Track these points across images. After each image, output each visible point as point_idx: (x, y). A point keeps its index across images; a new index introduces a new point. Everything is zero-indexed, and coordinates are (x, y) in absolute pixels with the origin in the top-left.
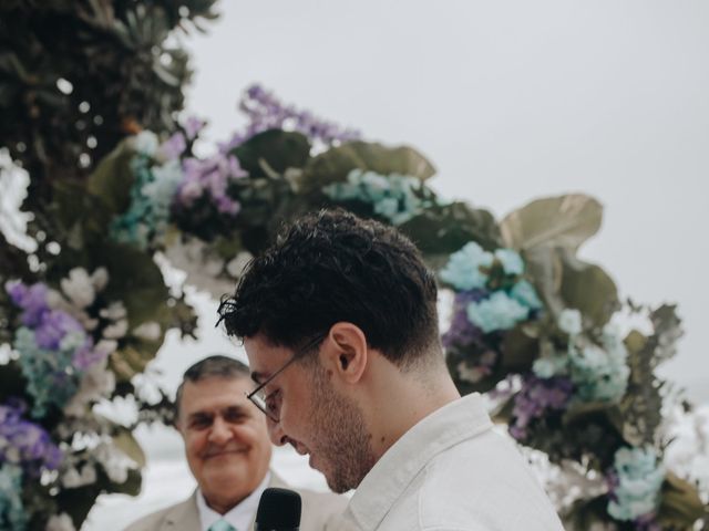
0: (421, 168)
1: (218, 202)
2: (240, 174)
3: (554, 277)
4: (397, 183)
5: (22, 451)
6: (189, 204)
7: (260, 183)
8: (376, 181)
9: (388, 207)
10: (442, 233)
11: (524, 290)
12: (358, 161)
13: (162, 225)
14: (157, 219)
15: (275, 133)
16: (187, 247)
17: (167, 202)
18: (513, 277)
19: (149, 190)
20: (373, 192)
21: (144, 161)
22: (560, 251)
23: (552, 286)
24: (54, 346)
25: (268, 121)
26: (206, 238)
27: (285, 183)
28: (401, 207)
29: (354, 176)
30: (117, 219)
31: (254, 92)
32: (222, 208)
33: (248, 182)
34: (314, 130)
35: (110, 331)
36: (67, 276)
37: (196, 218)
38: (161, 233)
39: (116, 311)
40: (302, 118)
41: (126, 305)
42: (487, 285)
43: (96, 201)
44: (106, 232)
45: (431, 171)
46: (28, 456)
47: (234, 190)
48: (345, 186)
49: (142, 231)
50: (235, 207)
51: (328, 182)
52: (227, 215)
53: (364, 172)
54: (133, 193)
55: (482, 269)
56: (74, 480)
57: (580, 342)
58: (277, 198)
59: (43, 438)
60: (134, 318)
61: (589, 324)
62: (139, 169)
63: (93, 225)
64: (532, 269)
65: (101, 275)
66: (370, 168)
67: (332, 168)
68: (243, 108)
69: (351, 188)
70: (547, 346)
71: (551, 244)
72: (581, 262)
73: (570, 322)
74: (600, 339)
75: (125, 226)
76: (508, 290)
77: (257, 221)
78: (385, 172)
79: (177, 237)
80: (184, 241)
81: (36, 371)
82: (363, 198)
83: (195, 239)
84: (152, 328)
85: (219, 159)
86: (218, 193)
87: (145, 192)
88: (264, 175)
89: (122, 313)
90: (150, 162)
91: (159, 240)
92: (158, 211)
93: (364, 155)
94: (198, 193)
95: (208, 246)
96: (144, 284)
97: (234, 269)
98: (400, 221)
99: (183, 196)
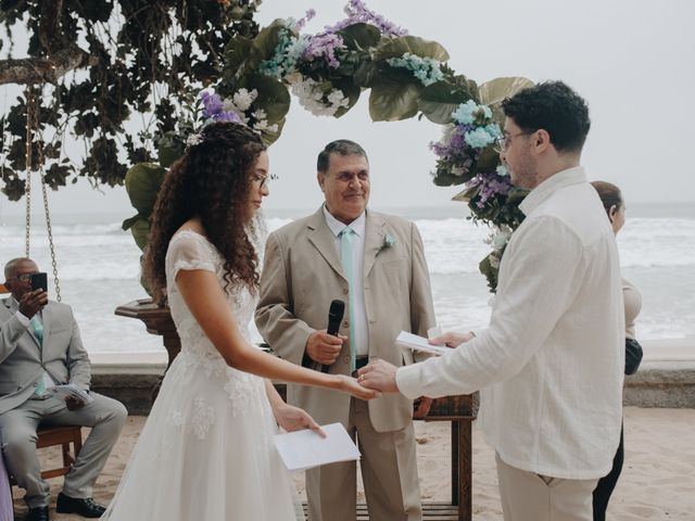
0: (442, 55)
1: (330, 60)
2: (343, 47)
4: (428, 62)
7: (354, 52)
8: (417, 60)
9: (421, 75)
10: (453, 92)
11: (491, 127)
12: (409, 48)
13: (292, 68)
14: (289, 66)
15: (362, 25)
17: (296, 57)
18: (487, 120)
19: (290, 49)
20: (414, 65)
21: (287, 32)
25: (361, 18)
26: (317, 80)
27: (368, 53)
28: (429, 76)
29: (406, 55)
30: (265, 62)
31: (356, 2)
32: (330, 64)
33: (346, 51)
34: (383, 26)
36: (237, 91)
38: (290, 73)
39: (260, 114)
40: (377, 20)
41: (266, 111)
42: (475, 123)
43: (257, 51)
44: (258, 70)
45: (447, 56)
47: (337, 53)
48: (399, 60)
49: (281, 70)
50: (337, 64)
51: (390, 58)
52: (332, 68)
53: (411, 54)
54: (277, 49)
58: (360, 62)
60: (271, 119)
62: (283, 35)
63: (252, 64)
64: (498, 115)
65: (255, 92)
66: (415, 52)
67: (393, 49)
68: (347, 10)
69: (401, 63)
75: (269, 67)
76: (484, 126)
77: (348, 74)
78: (423, 57)
79: (300, 76)
80: (304, 80)
82: (408, 67)
83: (310, 79)
84: (275, 128)
85: (335, 37)
86: (331, 55)
87: (287, 49)
88: (356, 49)
89: (264, 116)
90: (290, 34)
91: (287, 77)
92: (291, 60)
93: (413, 44)
94: (320, 55)
95: (317, 83)
96: (279, 101)
97: (331, 98)
98: (428, 82)
99: (308, 54)
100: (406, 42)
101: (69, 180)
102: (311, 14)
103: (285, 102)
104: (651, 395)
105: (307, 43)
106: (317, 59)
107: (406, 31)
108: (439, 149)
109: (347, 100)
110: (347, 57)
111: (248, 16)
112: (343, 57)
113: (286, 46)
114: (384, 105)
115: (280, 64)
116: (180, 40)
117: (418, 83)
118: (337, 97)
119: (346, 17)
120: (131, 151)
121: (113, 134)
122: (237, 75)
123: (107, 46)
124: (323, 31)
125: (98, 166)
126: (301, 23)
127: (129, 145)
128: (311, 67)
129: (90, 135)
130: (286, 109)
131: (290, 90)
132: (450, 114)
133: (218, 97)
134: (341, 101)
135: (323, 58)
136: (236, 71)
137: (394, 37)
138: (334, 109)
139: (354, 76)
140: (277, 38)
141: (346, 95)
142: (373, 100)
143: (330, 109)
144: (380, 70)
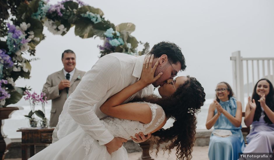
0: (101, 14)
1: (58, 13)
2: (64, 8)
3: (126, 37)
4: (96, 15)
5: (5, 60)
6: (51, 13)
7: (68, 11)
8: (92, 14)
9: (94, 20)
10: (105, 26)
11: (119, 39)
12: (89, 10)
13: (44, 16)
14: (43, 15)
15: (71, 2)
16: (49, 22)
17: (46, 12)
18: (118, 37)
19: (43, 8)
20: (91, 17)
21: (42, 2)
22: (127, 33)
23: (126, 39)
24: (17, 38)
26: (54, 20)
27: (73, 12)
28: (96, 20)
29: (88, 13)
30: (34, 14)
32: (59, 14)
33: (65, 10)
34: (79, 2)
35: (30, 37)
36: (22, 23)
37: (53, 16)
38: (44, 18)
39: (32, 33)
41: (34, 32)
42: (113, 37)
43: (30, 9)
44: (30, 16)
45: (103, 14)
46: (6, 62)
47: (62, 11)
48: (85, 14)
49: (40, 17)
50: (62, 15)
51: (82, 13)
52: (60, 16)
53: (90, 12)
54: (38, 9)
55: (113, 34)
56: (16, 70)
57: (130, 51)
58: (71, 15)
59: (10, 59)
60: (36, 35)
61: (132, 48)
62: (40, 4)
63: (28, 14)
64: (122, 35)
65: (29, 24)
66: (91, 12)
67: (83, 10)
69: (86, 15)
70: (124, 50)
71: (126, 31)
72: (132, 36)
73: (129, 45)
74: (134, 51)
75: (36, 15)
76: (117, 39)
77: (66, 19)
78: (94, 13)
79: (47, 20)
81: (11, 43)
82: (89, 17)
83: (51, 20)
84: (38, 39)
86: (59, 11)
88: (69, 9)
90: (43, 3)
92: (44, 13)
93: (90, 9)
94: (54, 10)
95: (54, 22)
96: (39, 28)
97: (59, 28)
98: (96, 22)
99: (50, 11)
100: (88, 8)
103: (41, 29)
105: (50, 7)
106: (53, 12)
108: (101, 48)
109: (65, 29)
110: (65, 13)
112: (64, 13)
114: (80, 30)
117: (92, 23)
118: (62, 27)
122: (23, 18)
131: (44, 25)
132: (103, 34)
133: (14, 26)
134: (63, 29)
135: (55, 12)
136: (21, 16)
138: (61, 32)
139: (68, 20)
140: (38, 4)
141: (65, 27)
142: (76, 29)
143: (59, 32)
144: (79, 18)
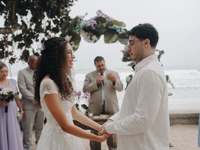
0: (124, 25)
1: (92, 27)
6: (87, 27)
7: (99, 25)
8: (117, 27)
9: (118, 31)
12: (115, 23)
13: (81, 30)
14: (81, 29)
15: (101, 17)
17: (83, 26)
19: (81, 24)
25: (101, 15)
26: (88, 33)
27: (103, 25)
28: (120, 31)
29: (114, 25)
30: (74, 28)
31: (99, 11)
32: (92, 28)
34: (107, 17)
36: (66, 36)
40: (106, 16)
41: (74, 42)
43: (71, 25)
44: (71, 30)
45: (125, 26)
47: (94, 25)
48: (112, 27)
49: (78, 30)
50: (94, 28)
51: (109, 26)
52: (93, 29)
54: (77, 24)
58: (101, 27)
60: (76, 44)
62: (79, 21)
63: (70, 29)
65: (71, 36)
66: (116, 25)
67: (110, 24)
68: (97, 13)
69: (113, 27)
75: (75, 29)
77: (98, 31)
78: (119, 26)
79: (84, 32)
80: (85, 33)
82: (115, 29)
84: (77, 46)
85: (94, 21)
86: (93, 26)
87: (80, 24)
88: (99, 24)
89: (74, 43)
90: (81, 20)
91: (80, 32)
92: (81, 27)
94: (90, 26)
96: (78, 39)
97: (92, 38)
98: (120, 33)
99: (86, 26)
100: (114, 22)
101: (16, 61)
102: (87, 14)
103: (79, 39)
104: (184, 121)
105: (86, 23)
106: (88, 27)
107: (114, 19)
108: (124, 52)
109: (97, 38)
110: (97, 26)
111: (67, 14)
112: (96, 26)
113: (80, 23)
115: (78, 29)
116: (48, 21)
117: (118, 33)
118: (94, 37)
119: (97, 15)
120: (34, 53)
121: (28, 48)
122: (66, 32)
123: (26, 23)
124: (90, 19)
125: (24, 58)
126: (84, 17)
127: (33, 51)
128: (87, 29)
129: (22, 48)
130: (80, 41)
131: (81, 36)
132: (126, 42)
134: (95, 38)
135: (90, 27)
136: (65, 31)
137: (110, 20)
138: (93, 41)
139: (100, 31)
140: (77, 21)
141: (97, 37)
142: (105, 38)
143: (92, 41)
144: (107, 30)
